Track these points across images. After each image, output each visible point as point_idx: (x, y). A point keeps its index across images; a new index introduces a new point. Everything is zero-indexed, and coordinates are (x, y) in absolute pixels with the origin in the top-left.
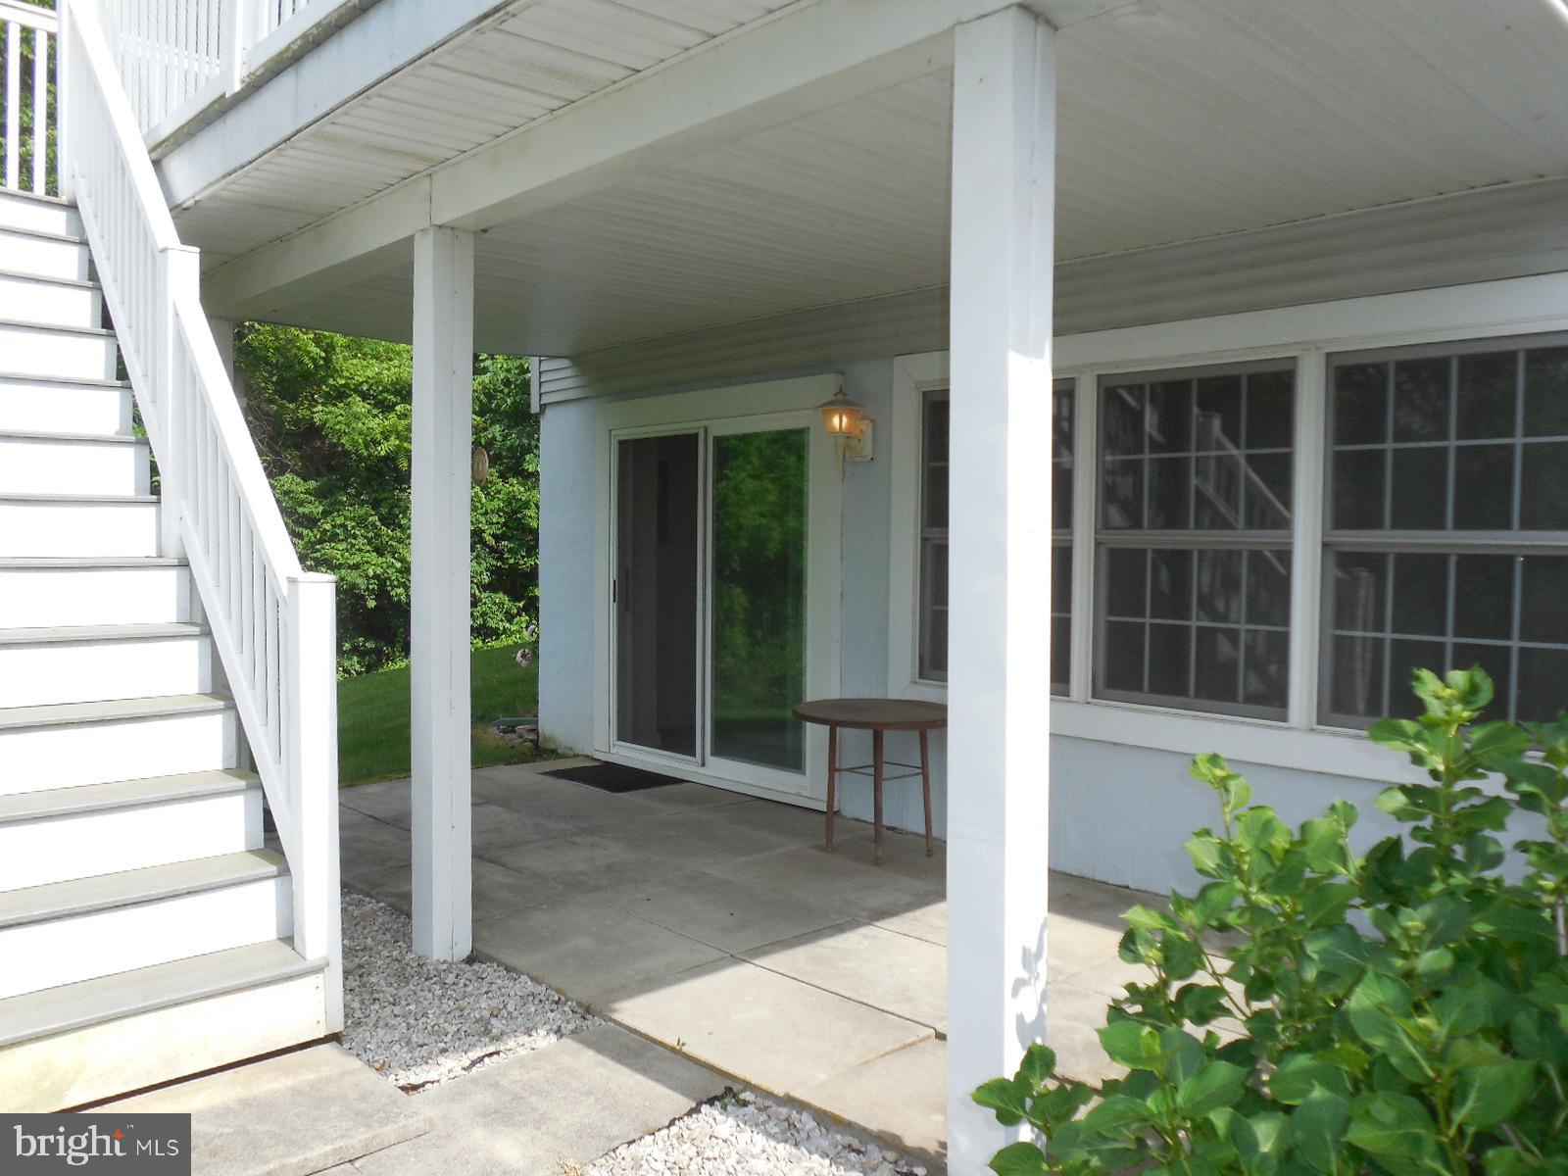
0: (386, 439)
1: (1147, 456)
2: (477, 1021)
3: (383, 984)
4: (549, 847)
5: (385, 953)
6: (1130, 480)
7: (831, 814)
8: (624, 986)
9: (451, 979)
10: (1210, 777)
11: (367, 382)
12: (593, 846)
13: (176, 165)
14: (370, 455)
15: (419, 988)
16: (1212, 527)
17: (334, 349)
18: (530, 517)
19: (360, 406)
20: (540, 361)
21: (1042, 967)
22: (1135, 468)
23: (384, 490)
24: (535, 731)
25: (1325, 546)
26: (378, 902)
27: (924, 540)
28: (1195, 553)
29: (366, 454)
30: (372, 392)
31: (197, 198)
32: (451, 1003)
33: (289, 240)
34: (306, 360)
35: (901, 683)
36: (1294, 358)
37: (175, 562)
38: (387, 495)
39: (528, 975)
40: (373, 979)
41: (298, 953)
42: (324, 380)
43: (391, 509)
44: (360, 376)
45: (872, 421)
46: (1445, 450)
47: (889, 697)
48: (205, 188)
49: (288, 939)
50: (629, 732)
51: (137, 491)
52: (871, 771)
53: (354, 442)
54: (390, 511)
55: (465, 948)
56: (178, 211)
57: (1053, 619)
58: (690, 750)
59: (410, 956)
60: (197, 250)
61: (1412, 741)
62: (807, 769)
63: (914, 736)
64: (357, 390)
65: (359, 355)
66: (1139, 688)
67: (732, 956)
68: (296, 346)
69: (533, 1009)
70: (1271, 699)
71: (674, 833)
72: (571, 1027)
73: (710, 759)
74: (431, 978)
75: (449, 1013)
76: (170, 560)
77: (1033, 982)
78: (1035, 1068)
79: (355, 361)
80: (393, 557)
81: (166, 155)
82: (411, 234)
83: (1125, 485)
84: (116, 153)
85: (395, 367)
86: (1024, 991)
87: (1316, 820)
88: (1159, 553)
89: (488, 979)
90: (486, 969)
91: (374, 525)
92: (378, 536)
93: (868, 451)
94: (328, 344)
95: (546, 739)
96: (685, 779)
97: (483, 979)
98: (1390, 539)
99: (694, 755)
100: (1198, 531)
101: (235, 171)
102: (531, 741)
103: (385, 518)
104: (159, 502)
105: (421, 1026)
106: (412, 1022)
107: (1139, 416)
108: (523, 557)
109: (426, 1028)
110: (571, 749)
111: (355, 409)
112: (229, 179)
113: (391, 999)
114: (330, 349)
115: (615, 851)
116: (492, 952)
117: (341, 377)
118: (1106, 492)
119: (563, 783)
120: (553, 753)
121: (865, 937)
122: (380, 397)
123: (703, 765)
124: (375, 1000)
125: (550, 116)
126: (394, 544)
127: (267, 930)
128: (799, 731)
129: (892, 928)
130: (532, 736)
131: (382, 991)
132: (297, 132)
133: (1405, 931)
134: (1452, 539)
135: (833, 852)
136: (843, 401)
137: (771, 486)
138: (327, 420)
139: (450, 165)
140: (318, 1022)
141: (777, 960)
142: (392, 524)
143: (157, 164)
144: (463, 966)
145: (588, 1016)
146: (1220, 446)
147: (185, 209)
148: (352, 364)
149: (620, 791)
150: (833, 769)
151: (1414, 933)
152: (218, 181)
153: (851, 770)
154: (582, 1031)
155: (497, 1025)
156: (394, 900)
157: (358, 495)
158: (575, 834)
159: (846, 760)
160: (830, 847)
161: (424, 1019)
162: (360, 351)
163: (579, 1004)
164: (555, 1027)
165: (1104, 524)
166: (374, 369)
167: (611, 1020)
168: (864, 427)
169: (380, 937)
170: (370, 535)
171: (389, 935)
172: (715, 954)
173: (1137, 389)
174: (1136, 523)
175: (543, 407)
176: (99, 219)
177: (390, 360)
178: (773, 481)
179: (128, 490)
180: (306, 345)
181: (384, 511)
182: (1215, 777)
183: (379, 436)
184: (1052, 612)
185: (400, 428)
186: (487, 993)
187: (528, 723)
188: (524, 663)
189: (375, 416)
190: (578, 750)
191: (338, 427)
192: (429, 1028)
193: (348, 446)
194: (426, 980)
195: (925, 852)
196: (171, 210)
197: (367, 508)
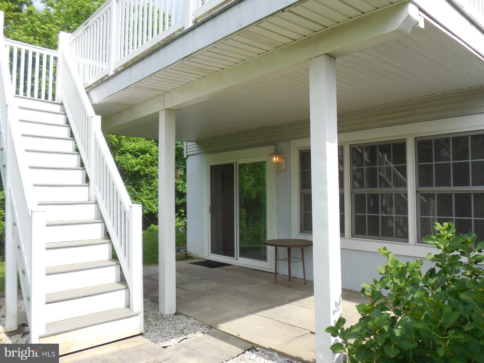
0: (137, 165)
1: (365, 167)
2: (180, 330)
3: (152, 321)
4: (194, 284)
5: (152, 312)
6: (360, 173)
7: (276, 273)
8: (220, 321)
9: (171, 319)
10: (384, 253)
11: (131, 149)
12: (207, 283)
13: (93, 93)
14: (132, 170)
15: (162, 321)
16: (385, 187)
17: (121, 139)
18: (180, 188)
19: (129, 156)
20: (187, 143)
21: (340, 307)
22: (362, 171)
23: (136, 181)
24: (186, 251)
25: (417, 192)
26: (147, 299)
27: (301, 193)
28: (380, 195)
29: (131, 170)
30: (132, 152)
31: (99, 102)
32: (172, 325)
33: (122, 112)
34: (114, 143)
35: (295, 234)
36: (406, 139)
37: (94, 202)
38: (137, 182)
39: (193, 318)
40: (149, 319)
41: (132, 310)
42: (118, 149)
43: (138, 186)
44: (129, 147)
45: (285, 159)
46: (450, 164)
47: (292, 239)
48: (102, 100)
49: (128, 306)
50: (214, 250)
51: (82, 183)
52: (287, 260)
53: (128, 167)
54: (138, 187)
55: (174, 311)
56: (94, 106)
57: (340, 215)
58: (233, 256)
59: (158, 313)
60: (101, 116)
61: (434, 241)
62: (268, 260)
63: (299, 249)
64: (128, 151)
65: (129, 141)
66: (365, 234)
67: (250, 312)
68: (111, 139)
69: (195, 327)
70: (404, 237)
71: (230, 279)
72: (207, 331)
73: (239, 259)
74: (165, 319)
75: (172, 328)
76: (92, 202)
77: (338, 311)
78: (340, 323)
79: (128, 143)
80: (139, 201)
81: (90, 91)
82: (158, 111)
83: (359, 175)
84: (76, 90)
85: (139, 144)
86: (336, 313)
87: (410, 261)
88: (369, 195)
89: (181, 319)
90: (181, 317)
91: (133, 191)
92: (134, 194)
93: (284, 167)
94: (120, 138)
95: (189, 254)
96: (232, 264)
97: (180, 319)
98: (435, 189)
99: (234, 257)
100: (380, 188)
101: (111, 95)
102: (185, 254)
103: (137, 189)
104: (89, 186)
105: (164, 332)
106: (162, 330)
107: (362, 155)
108: (178, 200)
109: (166, 332)
110: (197, 256)
111: (128, 157)
112: (109, 97)
113: (155, 325)
114: (120, 140)
115: (214, 285)
116: (182, 312)
117: (124, 148)
118: (354, 178)
119: (196, 266)
120: (191, 258)
121: (288, 307)
122: (135, 153)
123: (237, 260)
124: (151, 325)
125: (199, 80)
126: (139, 197)
127: (122, 304)
128: (265, 249)
129: (296, 304)
130: (185, 253)
131: (152, 323)
132: (130, 85)
133: (430, 284)
134: (453, 189)
135: (276, 284)
136: (276, 153)
137: (252, 178)
138: (120, 160)
139: (170, 93)
140: (137, 330)
141: (264, 313)
142: (138, 191)
143: (87, 93)
144: (174, 316)
145: (211, 329)
146: (387, 164)
147: (96, 105)
148: (127, 144)
149: (212, 268)
150: (276, 259)
151: (432, 284)
152: (106, 98)
153: (282, 260)
154: (210, 332)
155: (186, 331)
156: (152, 298)
157: (129, 182)
158: (201, 280)
159: (280, 257)
160: (276, 282)
161: (165, 330)
162: (129, 139)
163: (208, 326)
164: (202, 332)
165: (353, 187)
166: (133, 145)
167: (218, 329)
168: (282, 161)
169: (149, 308)
170: (132, 194)
171: (151, 308)
172: (246, 312)
173: (361, 148)
174: (362, 186)
175: (187, 156)
176: (70, 107)
177: (138, 142)
178: (253, 176)
179: (80, 183)
180: (114, 139)
181: (136, 187)
182: (385, 253)
183: (135, 165)
184: (340, 212)
185: (141, 162)
186: (182, 323)
187: (183, 249)
188: (182, 231)
189: (133, 159)
190: (199, 257)
191: (123, 162)
192: (167, 332)
193: (126, 168)
194: (164, 319)
195: (304, 284)
196: (92, 105)
197: (131, 186)
